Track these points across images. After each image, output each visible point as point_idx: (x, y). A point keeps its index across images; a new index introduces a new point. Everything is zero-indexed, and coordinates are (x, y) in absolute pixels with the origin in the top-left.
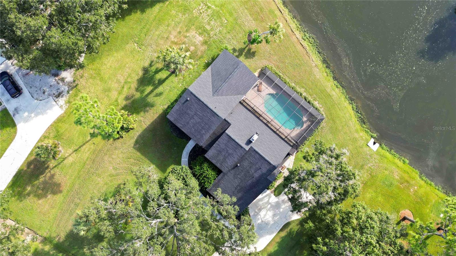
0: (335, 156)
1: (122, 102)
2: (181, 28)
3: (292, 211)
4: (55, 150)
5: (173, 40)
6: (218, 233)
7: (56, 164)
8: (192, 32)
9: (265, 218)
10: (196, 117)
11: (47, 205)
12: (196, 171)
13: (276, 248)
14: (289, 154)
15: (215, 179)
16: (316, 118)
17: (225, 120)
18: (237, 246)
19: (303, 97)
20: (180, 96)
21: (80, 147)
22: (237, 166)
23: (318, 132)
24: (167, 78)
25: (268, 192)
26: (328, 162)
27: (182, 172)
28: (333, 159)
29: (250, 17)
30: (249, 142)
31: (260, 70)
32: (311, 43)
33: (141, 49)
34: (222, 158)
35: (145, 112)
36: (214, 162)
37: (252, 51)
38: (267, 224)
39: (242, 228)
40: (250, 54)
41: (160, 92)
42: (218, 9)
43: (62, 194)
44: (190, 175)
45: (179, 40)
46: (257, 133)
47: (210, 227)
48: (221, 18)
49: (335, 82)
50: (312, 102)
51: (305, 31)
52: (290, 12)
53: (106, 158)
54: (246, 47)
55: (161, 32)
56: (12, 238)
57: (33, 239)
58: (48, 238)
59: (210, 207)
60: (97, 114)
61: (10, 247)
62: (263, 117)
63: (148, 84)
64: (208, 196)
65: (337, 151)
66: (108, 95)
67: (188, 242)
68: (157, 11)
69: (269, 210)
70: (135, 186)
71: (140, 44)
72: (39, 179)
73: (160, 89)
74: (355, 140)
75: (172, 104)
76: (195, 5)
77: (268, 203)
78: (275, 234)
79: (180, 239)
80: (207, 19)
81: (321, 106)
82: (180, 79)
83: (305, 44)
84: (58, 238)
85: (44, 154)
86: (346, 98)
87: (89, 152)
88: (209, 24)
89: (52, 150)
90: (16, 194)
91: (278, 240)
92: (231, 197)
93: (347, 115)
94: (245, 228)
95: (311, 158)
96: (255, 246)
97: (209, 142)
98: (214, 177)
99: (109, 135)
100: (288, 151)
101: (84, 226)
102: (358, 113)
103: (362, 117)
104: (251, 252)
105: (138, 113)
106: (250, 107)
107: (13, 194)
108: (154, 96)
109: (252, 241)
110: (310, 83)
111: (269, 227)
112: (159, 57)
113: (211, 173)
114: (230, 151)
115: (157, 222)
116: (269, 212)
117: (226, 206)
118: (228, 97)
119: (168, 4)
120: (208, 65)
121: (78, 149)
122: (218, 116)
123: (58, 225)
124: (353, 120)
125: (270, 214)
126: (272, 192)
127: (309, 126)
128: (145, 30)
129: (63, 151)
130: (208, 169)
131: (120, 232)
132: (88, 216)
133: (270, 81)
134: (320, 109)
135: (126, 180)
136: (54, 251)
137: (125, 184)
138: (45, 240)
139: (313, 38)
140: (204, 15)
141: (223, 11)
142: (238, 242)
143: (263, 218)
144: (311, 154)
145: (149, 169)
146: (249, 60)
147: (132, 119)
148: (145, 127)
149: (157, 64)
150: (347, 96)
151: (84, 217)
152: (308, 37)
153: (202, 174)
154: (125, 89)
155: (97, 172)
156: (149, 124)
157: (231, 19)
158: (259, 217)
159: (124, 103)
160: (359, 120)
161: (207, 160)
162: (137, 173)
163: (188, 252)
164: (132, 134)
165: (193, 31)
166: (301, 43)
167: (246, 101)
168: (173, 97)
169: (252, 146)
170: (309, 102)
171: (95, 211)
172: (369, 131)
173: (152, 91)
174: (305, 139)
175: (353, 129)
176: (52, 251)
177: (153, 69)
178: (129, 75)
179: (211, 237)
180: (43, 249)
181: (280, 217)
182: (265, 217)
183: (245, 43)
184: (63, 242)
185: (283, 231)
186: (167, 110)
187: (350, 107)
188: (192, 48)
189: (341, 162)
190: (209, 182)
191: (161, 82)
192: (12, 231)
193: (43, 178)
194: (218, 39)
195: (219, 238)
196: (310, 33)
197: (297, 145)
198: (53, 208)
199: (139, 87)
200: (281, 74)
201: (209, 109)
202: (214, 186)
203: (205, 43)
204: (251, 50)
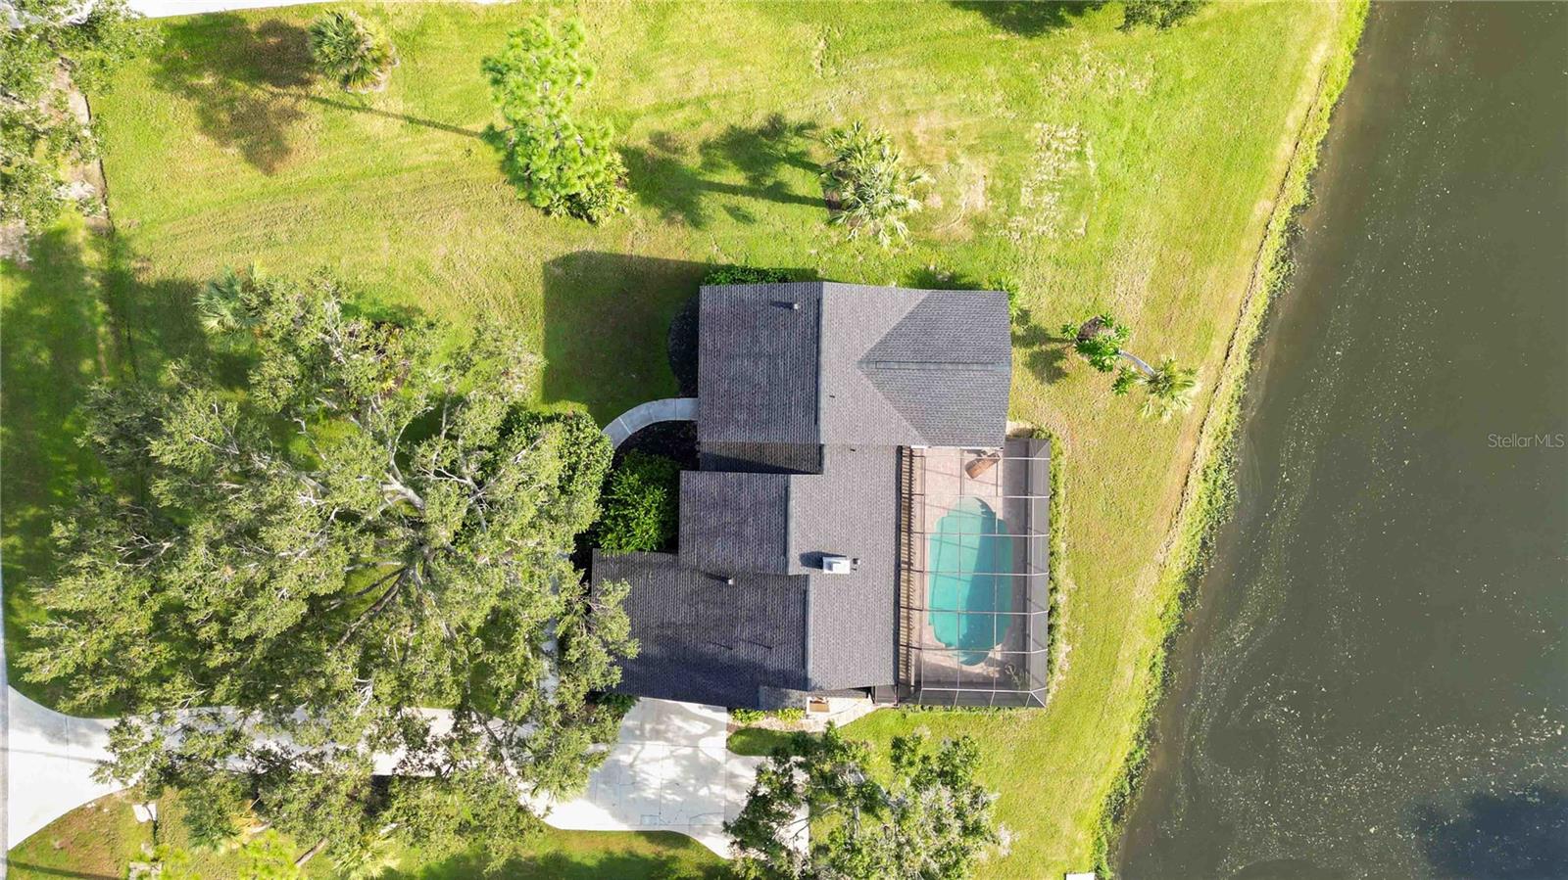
0: (970, 821)
1: (639, 138)
2: (966, 128)
3: (727, 827)
4: (369, 67)
5: (916, 131)
6: (508, 681)
7: (334, 97)
8: (977, 166)
9: (645, 767)
10: (763, 365)
11: (206, 164)
12: (620, 483)
13: (590, 862)
14: (868, 691)
15: (641, 550)
16: (1025, 685)
17: (821, 447)
18: (516, 759)
19: (1052, 602)
20: (784, 277)
21: (429, 124)
22: (725, 580)
23: (992, 717)
24: (802, 200)
25: (723, 717)
26: (938, 818)
27: (589, 447)
28: (958, 824)
29: (1145, 284)
30: (816, 560)
31: (1029, 426)
32: (1210, 502)
33: (820, 69)
34: (713, 522)
35: (664, 216)
36: (685, 509)
37: (1059, 364)
38: (635, 784)
39: (574, 734)
40: (1048, 368)
41: (749, 213)
42: (1097, 182)
43: (265, 179)
44: (596, 477)
45: (929, 149)
46: (855, 561)
47: (506, 645)
48: (1078, 211)
49: (1161, 653)
50: (1058, 636)
51: (1229, 461)
52: (1247, 377)
53: (456, 215)
54: (1056, 340)
55: (911, 82)
56: (42, 146)
57: (86, 204)
58: (119, 240)
59: (559, 602)
60: (560, 104)
61: (17, 162)
62: (909, 540)
63: (745, 166)
64: (582, 572)
65: (986, 818)
66: (629, 83)
67: (419, 620)
68: (959, 26)
69: (677, 759)
70: (450, 356)
71: (832, 55)
72: (253, 86)
73: (758, 207)
74: (1051, 832)
75: (745, 270)
76: (1055, 113)
77: (694, 741)
78: (624, 827)
79: (407, 594)
80: (1045, 177)
81: (1066, 668)
82: (828, 237)
83: (1197, 488)
84: (139, 265)
85: (335, 48)
86: (1143, 715)
87: (435, 158)
88: (1038, 191)
89: (363, 57)
90: (164, 59)
91: (618, 850)
92: (632, 635)
93: (1099, 757)
94: (580, 740)
95: (911, 764)
96: (554, 804)
97: (724, 453)
98: (645, 543)
99: (529, 179)
100: (876, 684)
101: (235, 312)
102: (1131, 781)
103: (1127, 801)
104: (531, 808)
105: (646, 200)
106: (910, 484)
107: (161, 52)
108: (724, 207)
109: (561, 786)
110: (1103, 591)
111: (631, 796)
112: (840, 134)
113: (647, 526)
114: (749, 531)
115: (403, 494)
116: (672, 761)
117: (596, 643)
118: (888, 406)
119: (1000, 41)
120: (925, 280)
121: (419, 122)
122: (816, 423)
123: (175, 237)
124: (1101, 784)
125: (671, 771)
126: (729, 727)
127: (986, 682)
128: (880, 38)
129: (382, 89)
130: (654, 511)
131: (295, 420)
132: (268, 303)
133: (1021, 481)
134: (1056, 671)
135: (443, 321)
136: (98, 284)
137: (433, 325)
138: (107, 237)
139: (1228, 497)
140: (1050, 160)
141: (1103, 198)
142: (528, 753)
143: (643, 760)
144: (921, 752)
145: (527, 357)
146: (1030, 376)
147: (617, 198)
148: (624, 249)
149: (818, 144)
150: (1150, 716)
151: (259, 295)
152: (1219, 482)
153: (626, 505)
154: (681, 116)
155: (401, 222)
156: (641, 255)
157: (1097, 239)
158: (637, 748)
159: (641, 141)
160: (1113, 798)
161: (673, 487)
162: (488, 336)
163: (391, 642)
164: (579, 232)
165: (984, 165)
166: (1187, 477)
167: (917, 462)
168: (767, 258)
169: (812, 578)
170: (1051, 627)
171: (296, 311)
172: (1106, 847)
173: (733, 190)
174: (947, 700)
175: (1075, 801)
176: (93, 277)
177: (797, 144)
178: (725, 97)
179: (483, 671)
180: (76, 249)
181: (682, 803)
182: (647, 763)
183: (1065, 330)
184: (140, 287)
185: (652, 842)
186: (718, 269)
187: (1125, 745)
188: (936, 201)
189: (965, 852)
190: (620, 539)
191: (780, 194)
192: (61, 132)
193: (268, 96)
194: (1017, 250)
195: (496, 694)
196: (1234, 478)
197: (910, 692)
198: (211, 186)
199: (715, 148)
200: (1062, 491)
201: (817, 382)
202: (621, 560)
203: (980, 224)
204: (1062, 358)
